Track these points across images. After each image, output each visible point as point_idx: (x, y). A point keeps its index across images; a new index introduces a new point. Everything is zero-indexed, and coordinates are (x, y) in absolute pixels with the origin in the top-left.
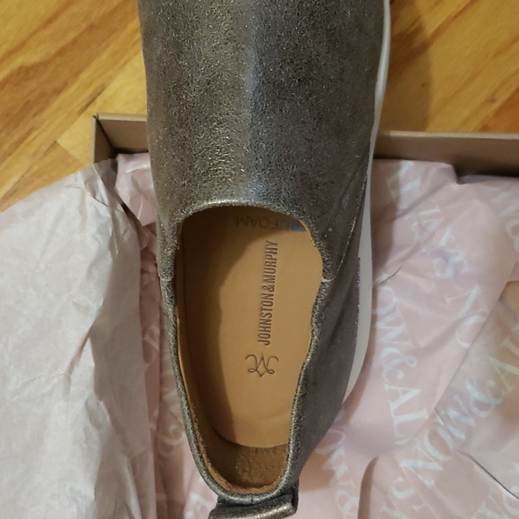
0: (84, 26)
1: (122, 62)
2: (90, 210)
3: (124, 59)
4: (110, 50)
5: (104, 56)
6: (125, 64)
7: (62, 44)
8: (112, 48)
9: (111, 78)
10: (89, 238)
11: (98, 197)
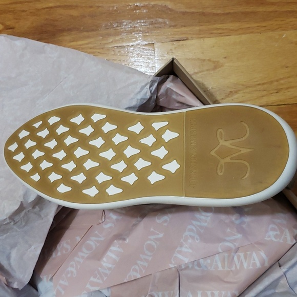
0: (201, 10)
1: (201, 36)
3: (204, 36)
4: (201, 27)
5: (197, 28)
6: (202, 37)
7: (188, 10)
8: (203, 28)
9: (192, 38)
10: (135, 99)
11: (151, 89)
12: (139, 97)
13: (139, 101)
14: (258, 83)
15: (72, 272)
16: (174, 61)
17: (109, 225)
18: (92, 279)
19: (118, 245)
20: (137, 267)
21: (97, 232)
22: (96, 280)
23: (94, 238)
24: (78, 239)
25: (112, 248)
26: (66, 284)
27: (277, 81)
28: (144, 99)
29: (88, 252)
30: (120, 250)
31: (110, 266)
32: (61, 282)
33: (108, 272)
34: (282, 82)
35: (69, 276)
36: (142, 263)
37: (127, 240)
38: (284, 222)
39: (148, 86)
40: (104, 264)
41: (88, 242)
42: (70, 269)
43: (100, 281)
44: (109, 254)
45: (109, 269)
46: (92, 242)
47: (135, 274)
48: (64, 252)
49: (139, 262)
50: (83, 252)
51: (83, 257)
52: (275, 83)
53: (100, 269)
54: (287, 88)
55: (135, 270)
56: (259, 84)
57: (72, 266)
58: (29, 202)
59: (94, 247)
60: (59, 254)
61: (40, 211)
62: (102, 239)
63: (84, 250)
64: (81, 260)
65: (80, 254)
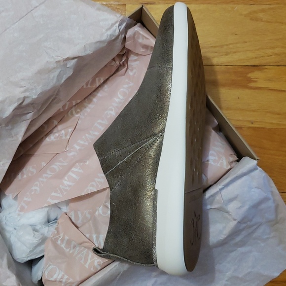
2: (114, 28)
6: (167, 3)
10: (106, 34)
11: (120, 27)
12: (109, 33)
13: (109, 37)
14: (211, 45)
15: (36, 190)
16: (143, 8)
17: (72, 154)
18: (53, 194)
19: (79, 167)
20: (94, 183)
21: (61, 159)
22: (56, 195)
23: (58, 164)
24: (44, 164)
25: (74, 169)
26: (30, 200)
27: (227, 45)
28: (114, 36)
29: (52, 174)
30: (81, 171)
31: (70, 184)
32: (25, 199)
33: (67, 188)
34: (231, 46)
35: (33, 193)
36: (98, 180)
37: (88, 162)
38: (222, 151)
39: (117, 25)
40: (66, 183)
41: (53, 166)
42: (34, 188)
43: (61, 196)
44: (70, 173)
45: (69, 186)
46: (56, 166)
47: (91, 188)
48: (30, 175)
49: (96, 179)
50: (47, 174)
51: (46, 178)
52: (225, 47)
53: (61, 186)
54: (235, 52)
55: (92, 186)
56: (212, 47)
57: (36, 185)
58: (4, 118)
59: (57, 170)
60: (25, 176)
61: (11, 129)
62: (66, 164)
63: (48, 172)
64: (45, 180)
65: (44, 175)
